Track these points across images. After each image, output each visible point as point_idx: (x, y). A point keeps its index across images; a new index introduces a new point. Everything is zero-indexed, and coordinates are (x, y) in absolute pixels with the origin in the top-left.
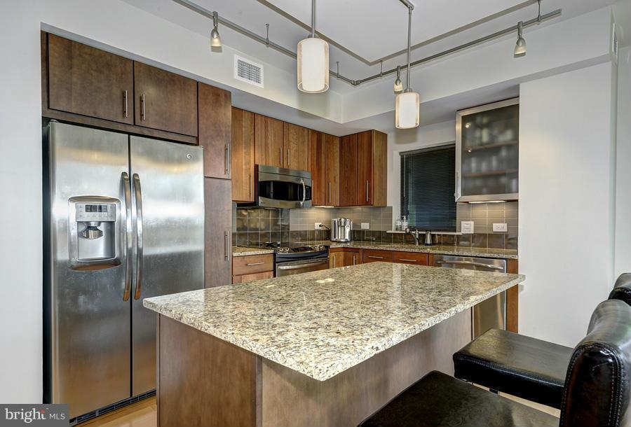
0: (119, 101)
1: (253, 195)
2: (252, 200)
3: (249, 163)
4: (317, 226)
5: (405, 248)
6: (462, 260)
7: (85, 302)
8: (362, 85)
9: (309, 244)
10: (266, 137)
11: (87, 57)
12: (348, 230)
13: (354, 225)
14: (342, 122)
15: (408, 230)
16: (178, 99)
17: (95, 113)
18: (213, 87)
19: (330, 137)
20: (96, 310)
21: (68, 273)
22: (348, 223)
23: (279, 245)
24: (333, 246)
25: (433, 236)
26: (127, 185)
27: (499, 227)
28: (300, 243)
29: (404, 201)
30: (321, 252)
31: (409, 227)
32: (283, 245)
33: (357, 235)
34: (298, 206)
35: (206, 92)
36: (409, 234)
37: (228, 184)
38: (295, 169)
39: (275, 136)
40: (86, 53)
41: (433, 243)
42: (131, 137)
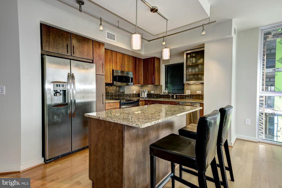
0: (66, 47)
1: (112, 81)
2: (112, 82)
3: (110, 69)
4: (135, 92)
5: (167, 100)
6: (186, 104)
7: (56, 118)
8: (151, 41)
9: (132, 99)
10: (116, 59)
11: (55, 32)
12: (146, 94)
13: (148, 92)
14: (144, 54)
15: (168, 94)
16: (86, 47)
17: (58, 52)
18: (98, 42)
19: (140, 59)
20: (60, 121)
21: (51, 108)
22: (146, 91)
23: (121, 99)
24: (141, 99)
25: (176, 96)
26: (70, 77)
27: (199, 92)
28: (128, 98)
29: (166, 83)
30: (136, 101)
31: (168, 92)
32: (123, 99)
33: (149, 95)
34: (128, 85)
35: (96, 44)
36: (168, 95)
37: (104, 77)
38: (127, 71)
39: (119, 59)
40: (54, 31)
41: (176, 98)
42: (71, 60)
